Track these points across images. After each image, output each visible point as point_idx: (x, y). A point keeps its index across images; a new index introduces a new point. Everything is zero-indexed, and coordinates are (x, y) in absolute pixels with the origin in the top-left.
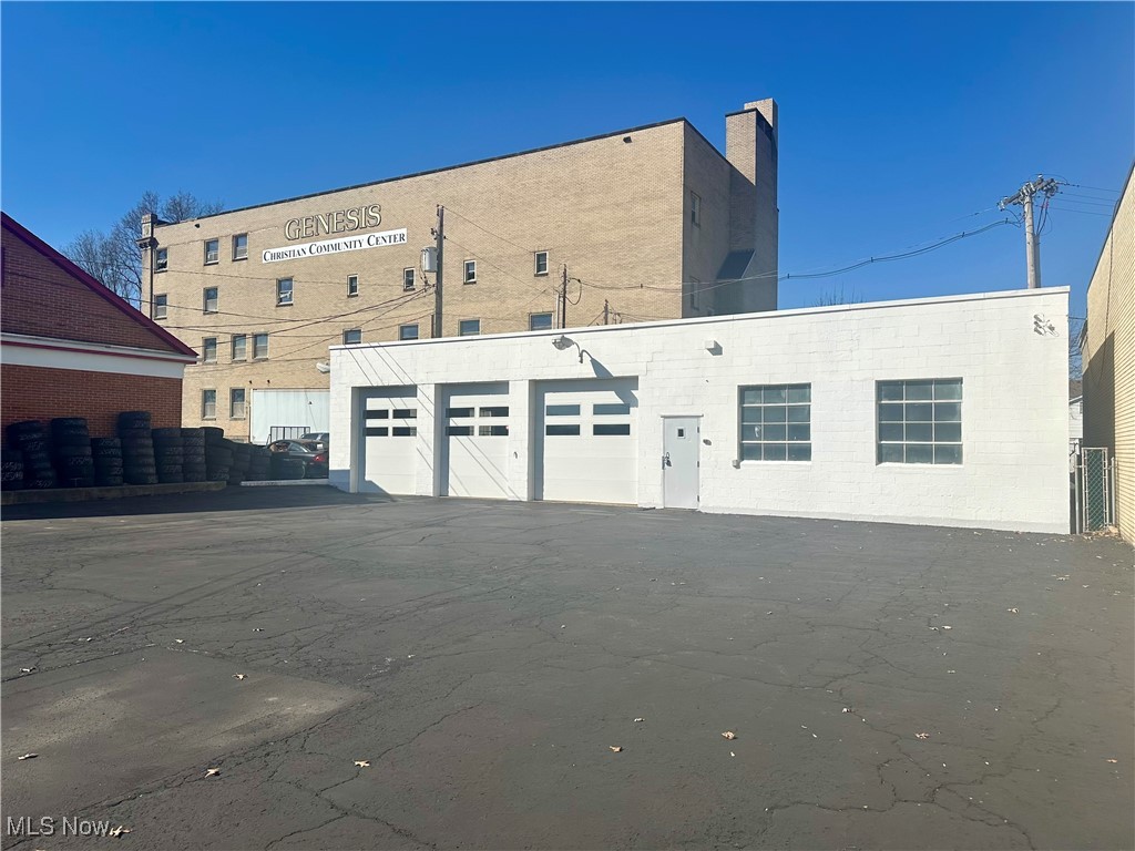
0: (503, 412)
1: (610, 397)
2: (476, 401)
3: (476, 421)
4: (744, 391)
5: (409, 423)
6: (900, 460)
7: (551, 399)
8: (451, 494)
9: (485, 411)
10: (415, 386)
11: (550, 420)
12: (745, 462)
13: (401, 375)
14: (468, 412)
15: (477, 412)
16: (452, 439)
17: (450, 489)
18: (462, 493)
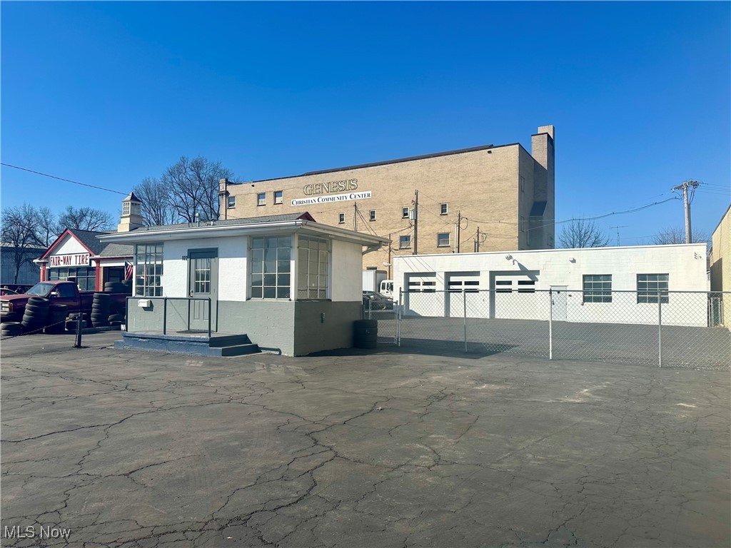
0: (477, 283)
2: (463, 279)
3: (463, 287)
4: (584, 277)
5: (431, 287)
6: (646, 302)
7: (498, 278)
8: (451, 316)
9: (467, 283)
10: (435, 273)
11: (497, 287)
12: (585, 303)
13: (428, 267)
14: (460, 283)
15: (463, 283)
16: (450, 294)
17: (450, 314)
18: (456, 316)
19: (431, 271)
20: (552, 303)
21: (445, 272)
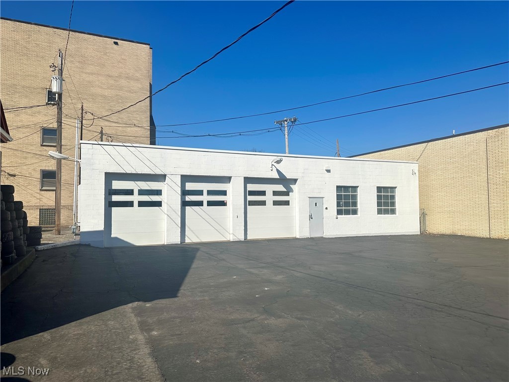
0: (224, 193)
1: (280, 188)
2: (205, 187)
3: (205, 198)
4: (338, 188)
6: (382, 214)
7: (250, 187)
9: (210, 193)
11: (250, 198)
12: (339, 216)
13: (151, 166)
15: (205, 193)
16: (187, 208)
17: (186, 238)
18: (195, 240)
19: (158, 172)
20: (311, 217)
21: (182, 176)
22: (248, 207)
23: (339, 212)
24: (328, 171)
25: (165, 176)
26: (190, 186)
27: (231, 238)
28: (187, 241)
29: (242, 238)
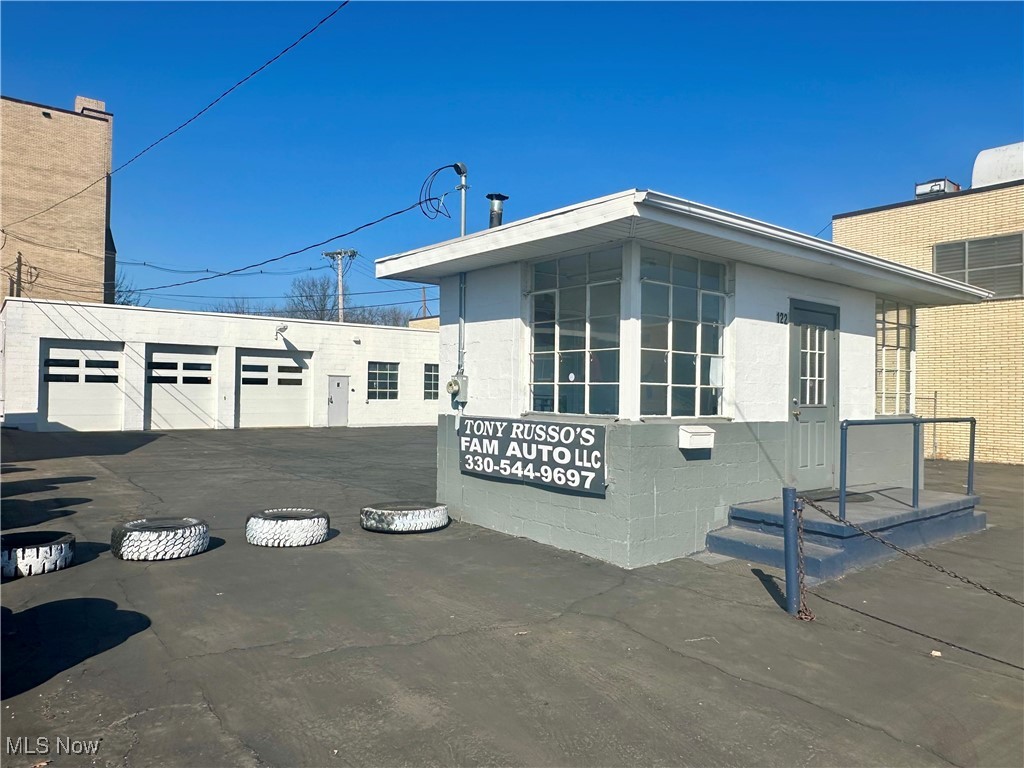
0: (208, 367)
1: (290, 362)
2: (181, 359)
3: (180, 373)
4: (370, 364)
5: (108, 372)
7: (246, 360)
8: (157, 428)
9: (187, 367)
11: (245, 375)
12: (370, 400)
13: (105, 331)
14: (173, 366)
15: (180, 366)
16: (155, 386)
17: (152, 424)
18: (165, 427)
19: (114, 339)
20: (330, 401)
21: (147, 344)
22: (242, 386)
23: (371, 396)
24: (358, 342)
25: (123, 343)
26: (158, 357)
27: (215, 425)
28: (154, 427)
29: (231, 425)
